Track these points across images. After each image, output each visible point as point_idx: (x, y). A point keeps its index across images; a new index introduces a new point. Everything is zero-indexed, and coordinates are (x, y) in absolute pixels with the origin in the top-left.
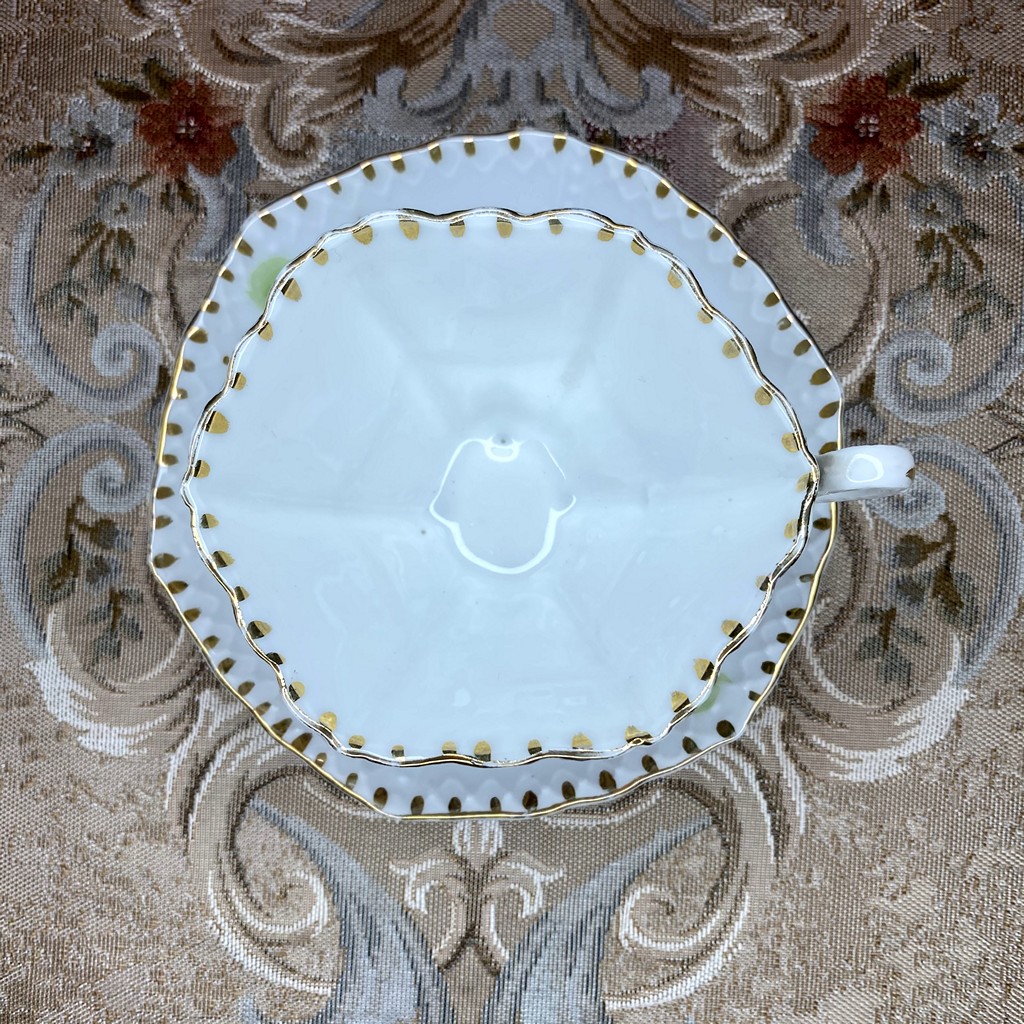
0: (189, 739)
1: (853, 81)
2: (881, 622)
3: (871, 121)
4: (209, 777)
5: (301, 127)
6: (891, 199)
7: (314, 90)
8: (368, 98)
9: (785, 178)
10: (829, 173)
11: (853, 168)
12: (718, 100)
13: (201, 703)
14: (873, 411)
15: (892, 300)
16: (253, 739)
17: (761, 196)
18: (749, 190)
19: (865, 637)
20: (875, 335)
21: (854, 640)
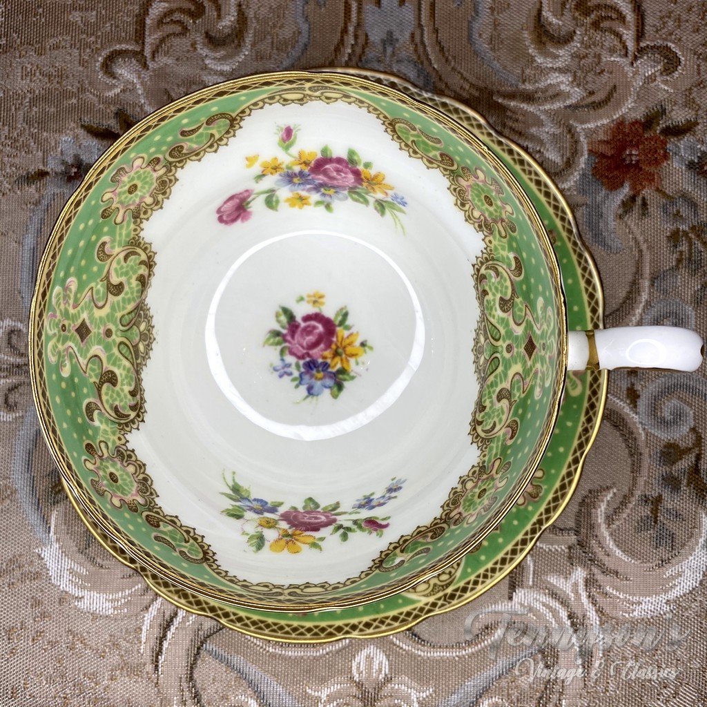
0: (158, 601)
1: (620, 124)
2: (652, 504)
3: (633, 152)
4: (173, 629)
6: (649, 207)
9: (575, 193)
10: (606, 189)
11: (622, 185)
12: (526, 138)
15: (652, 277)
19: (641, 517)
20: (641, 302)
21: (633, 518)
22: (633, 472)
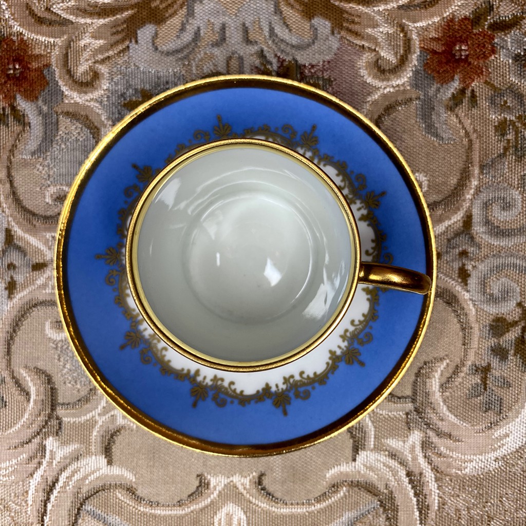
0: (41, 469)
1: (450, 21)
2: (482, 373)
3: (463, 48)
4: (55, 493)
5: (89, 66)
6: (478, 99)
7: (97, 41)
8: (133, 45)
9: (408, 88)
10: (437, 83)
11: (453, 79)
12: (363, 38)
13: (47, 445)
14: (472, 238)
15: (481, 165)
16: (82, 468)
17: (393, 99)
18: (384, 96)
19: (472, 385)
20: (471, 188)
21: (465, 386)
22: (464, 345)
